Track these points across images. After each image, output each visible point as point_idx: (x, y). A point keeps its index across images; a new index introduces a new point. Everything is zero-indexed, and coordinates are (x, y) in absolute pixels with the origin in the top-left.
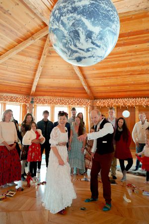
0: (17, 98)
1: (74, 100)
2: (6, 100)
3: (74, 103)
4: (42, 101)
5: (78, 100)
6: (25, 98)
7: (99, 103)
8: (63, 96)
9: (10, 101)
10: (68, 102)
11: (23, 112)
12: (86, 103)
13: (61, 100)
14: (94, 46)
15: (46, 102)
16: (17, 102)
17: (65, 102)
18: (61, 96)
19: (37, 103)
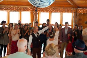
0: (27, 8)
1: (63, 9)
2: (21, 10)
3: (63, 11)
4: (42, 10)
5: (66, 9)
6: (32, 8)
7: (80, 11)
8: (56, 6)
9: (23, 11)
10: (59, 10)
11: (32, 16)
12: (72, 10)
13: (54, 9)
14: (42, 2)
15: (45, 10)
16: (27, 11)
17: (57, 10)
18: (55, 6)
19: (40, 11)
